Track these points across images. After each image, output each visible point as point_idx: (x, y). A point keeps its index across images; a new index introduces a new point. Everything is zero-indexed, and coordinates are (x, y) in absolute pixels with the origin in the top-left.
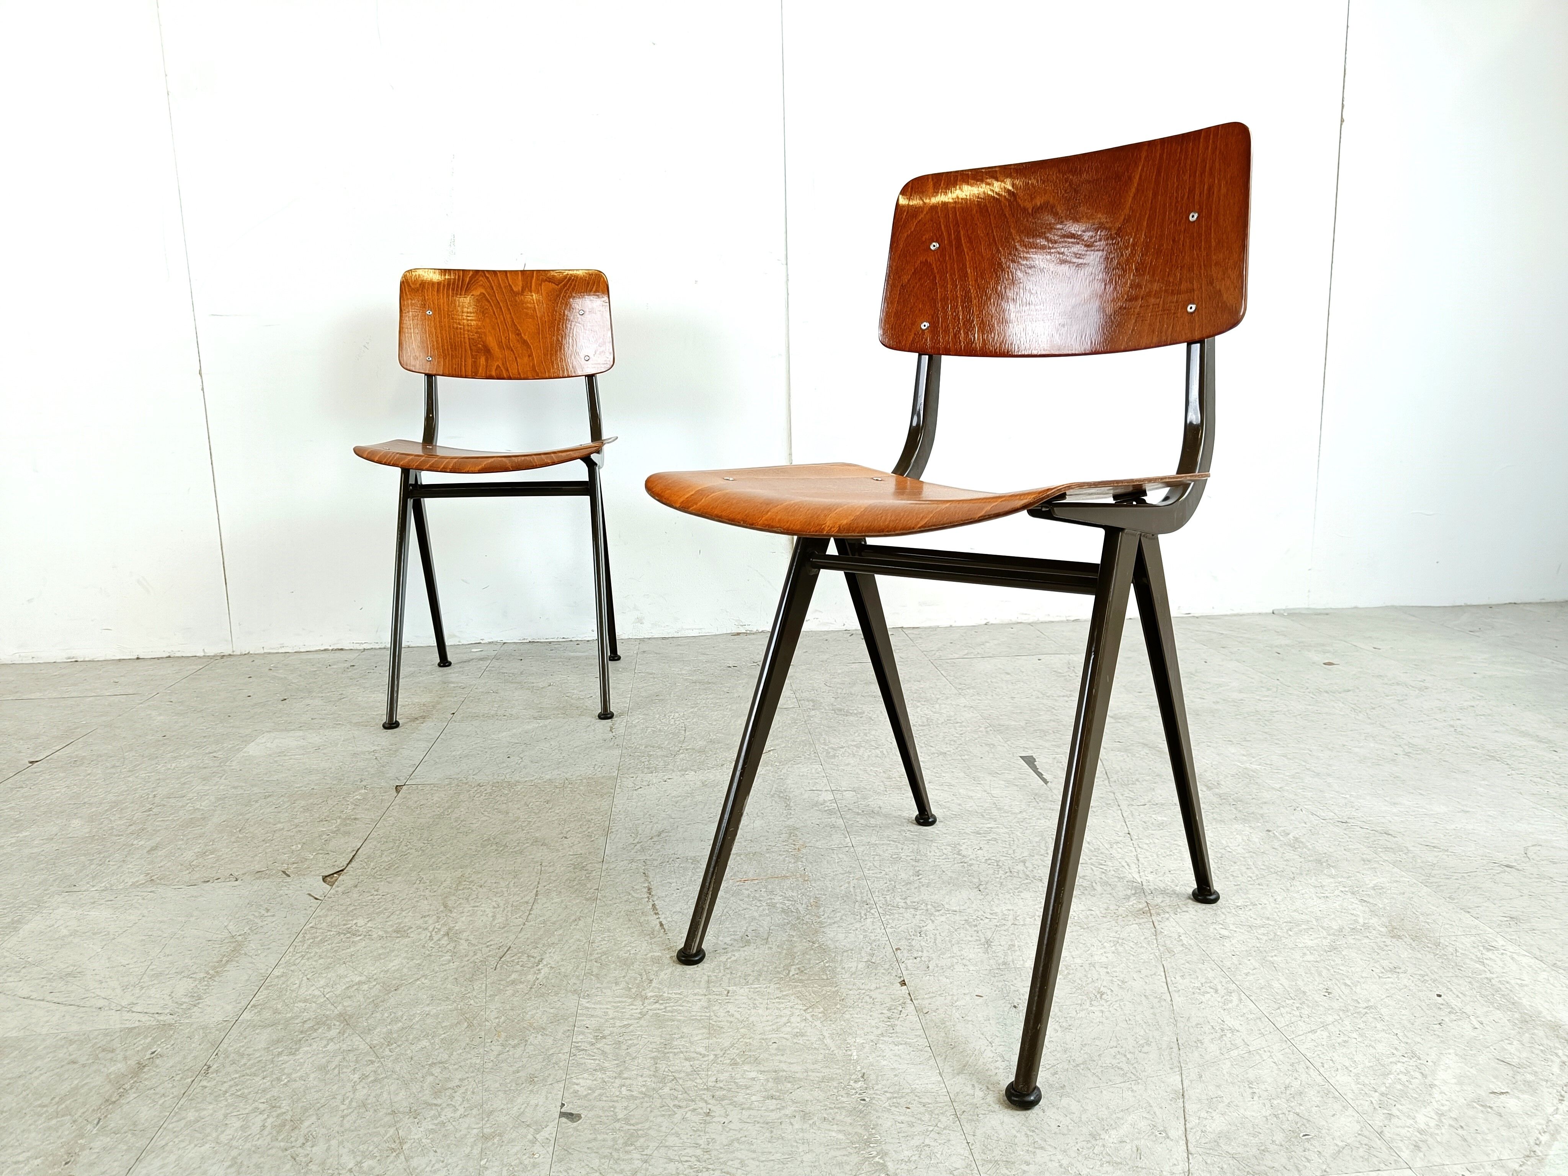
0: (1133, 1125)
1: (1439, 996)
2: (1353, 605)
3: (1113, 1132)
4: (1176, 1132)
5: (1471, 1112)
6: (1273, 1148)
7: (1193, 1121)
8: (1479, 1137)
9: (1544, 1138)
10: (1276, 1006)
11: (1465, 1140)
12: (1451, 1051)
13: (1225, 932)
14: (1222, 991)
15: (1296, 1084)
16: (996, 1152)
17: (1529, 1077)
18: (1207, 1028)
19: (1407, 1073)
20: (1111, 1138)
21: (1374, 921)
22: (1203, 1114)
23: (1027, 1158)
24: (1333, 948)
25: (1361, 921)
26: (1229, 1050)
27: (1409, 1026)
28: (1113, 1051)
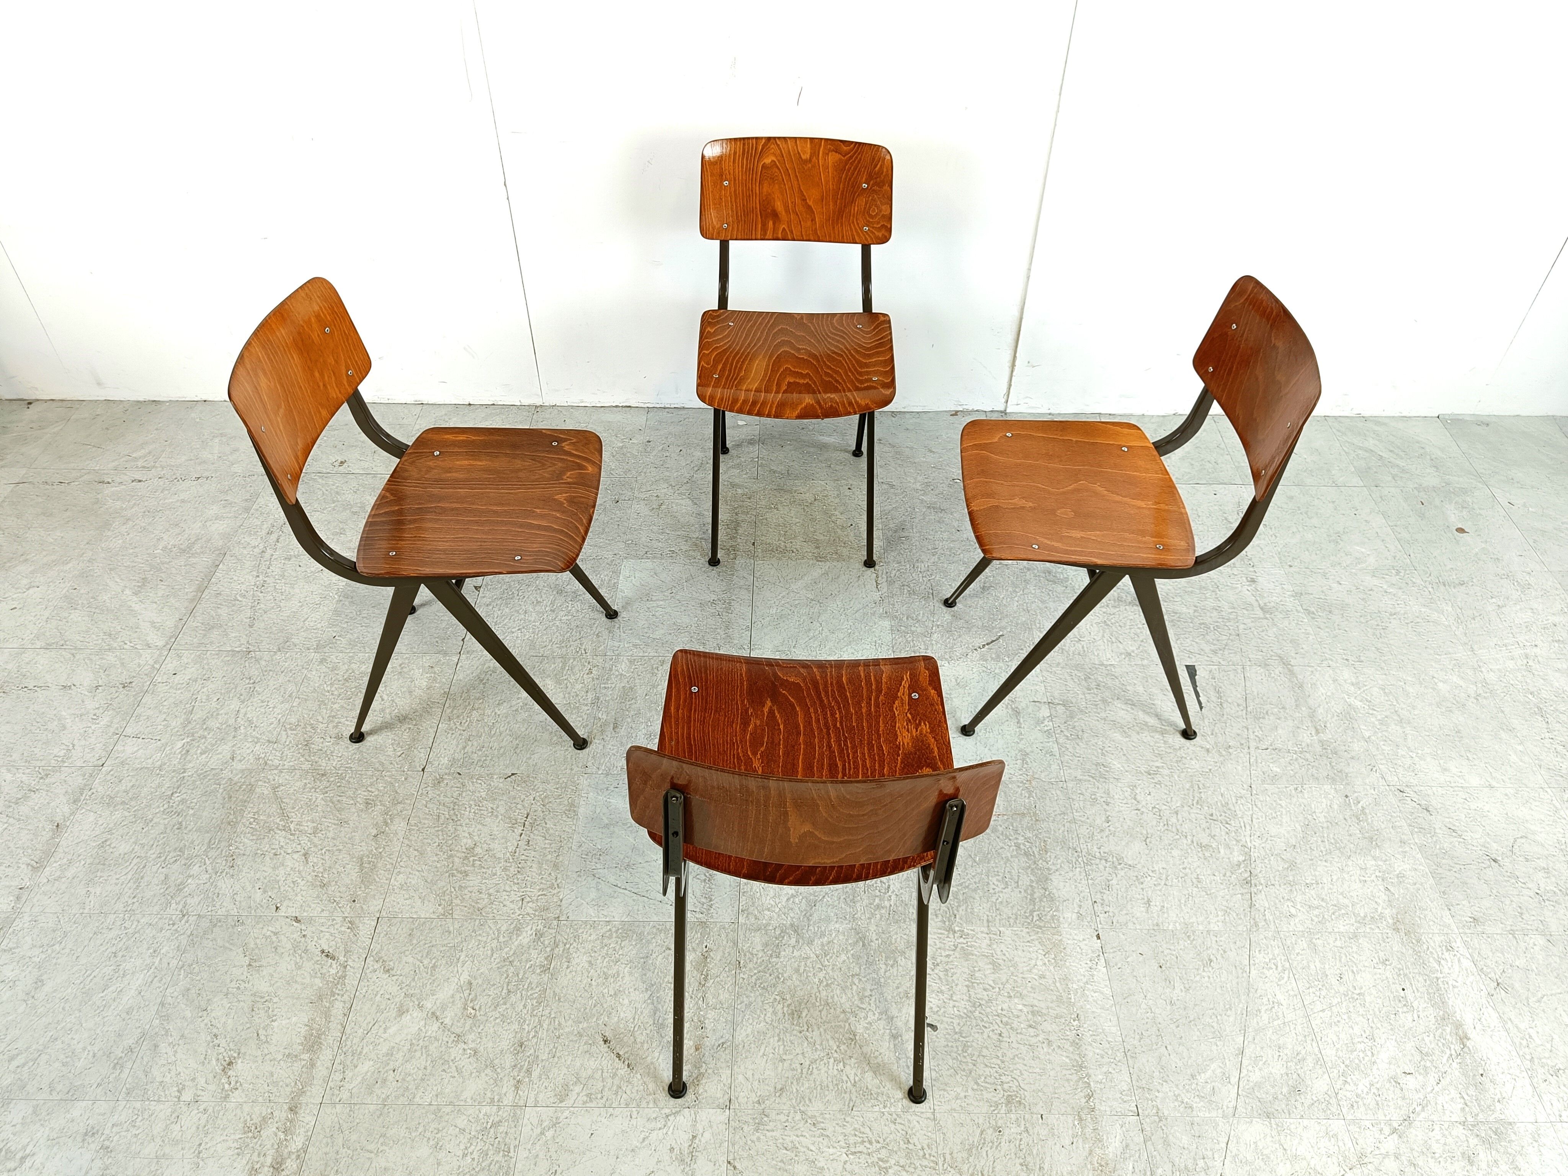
0: (1213, 1071)
1: (1403, 990)
2: (1516, 414)
3: (1203, 1075)
4: (1234, 1080)
5: (1388, 1085)
6: (1280, 1097)
7: (1244, 1072)
8: (1385, 1103)
9: (1419, 1109)
10: (1308, 986)
11: (1378, 1104)
12: (1394, 1037)
13: (1293, 911)
14: (1280, 968)
15: (1303, 1052)
16: (1144, 1082)
17: (1428, 1064)
18: (1265, 1000)
19: (1364, 1051)
20: (1202, 1078)
21: (1387, 912)
22: (1250, 1068)
23: (1159, 1088)
24: (1355, 936)
25: (1379, 910)
26: (1274, 1020)
27: (1378, 1013)
28: (1211, 1012)
